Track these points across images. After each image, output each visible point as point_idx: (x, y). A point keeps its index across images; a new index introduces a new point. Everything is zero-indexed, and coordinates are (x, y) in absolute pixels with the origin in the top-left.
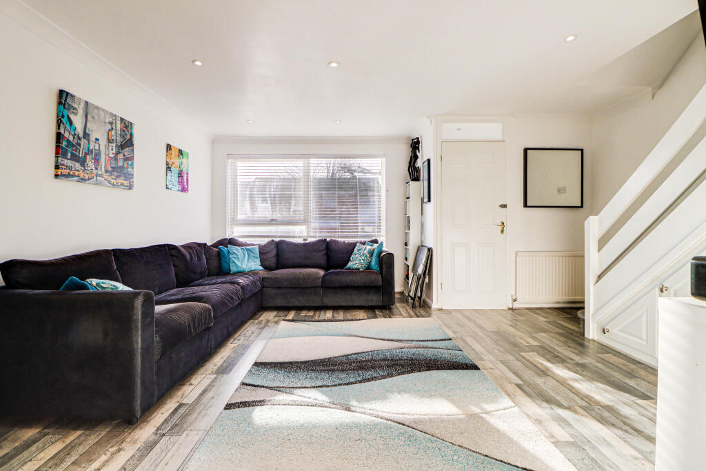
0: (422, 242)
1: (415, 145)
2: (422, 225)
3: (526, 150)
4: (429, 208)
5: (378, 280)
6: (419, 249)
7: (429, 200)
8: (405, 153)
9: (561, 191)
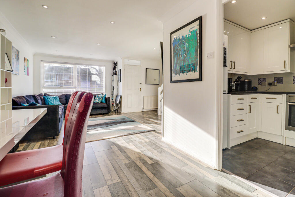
0: (118, 94)
1: (115, 64)
2: (118, 89)
3: (146, 69)
4: (120, 84)
5: (106, 105)
6: (117, 96)
7: (121, 81)
8: (112, 66)
9: (155, 80)
